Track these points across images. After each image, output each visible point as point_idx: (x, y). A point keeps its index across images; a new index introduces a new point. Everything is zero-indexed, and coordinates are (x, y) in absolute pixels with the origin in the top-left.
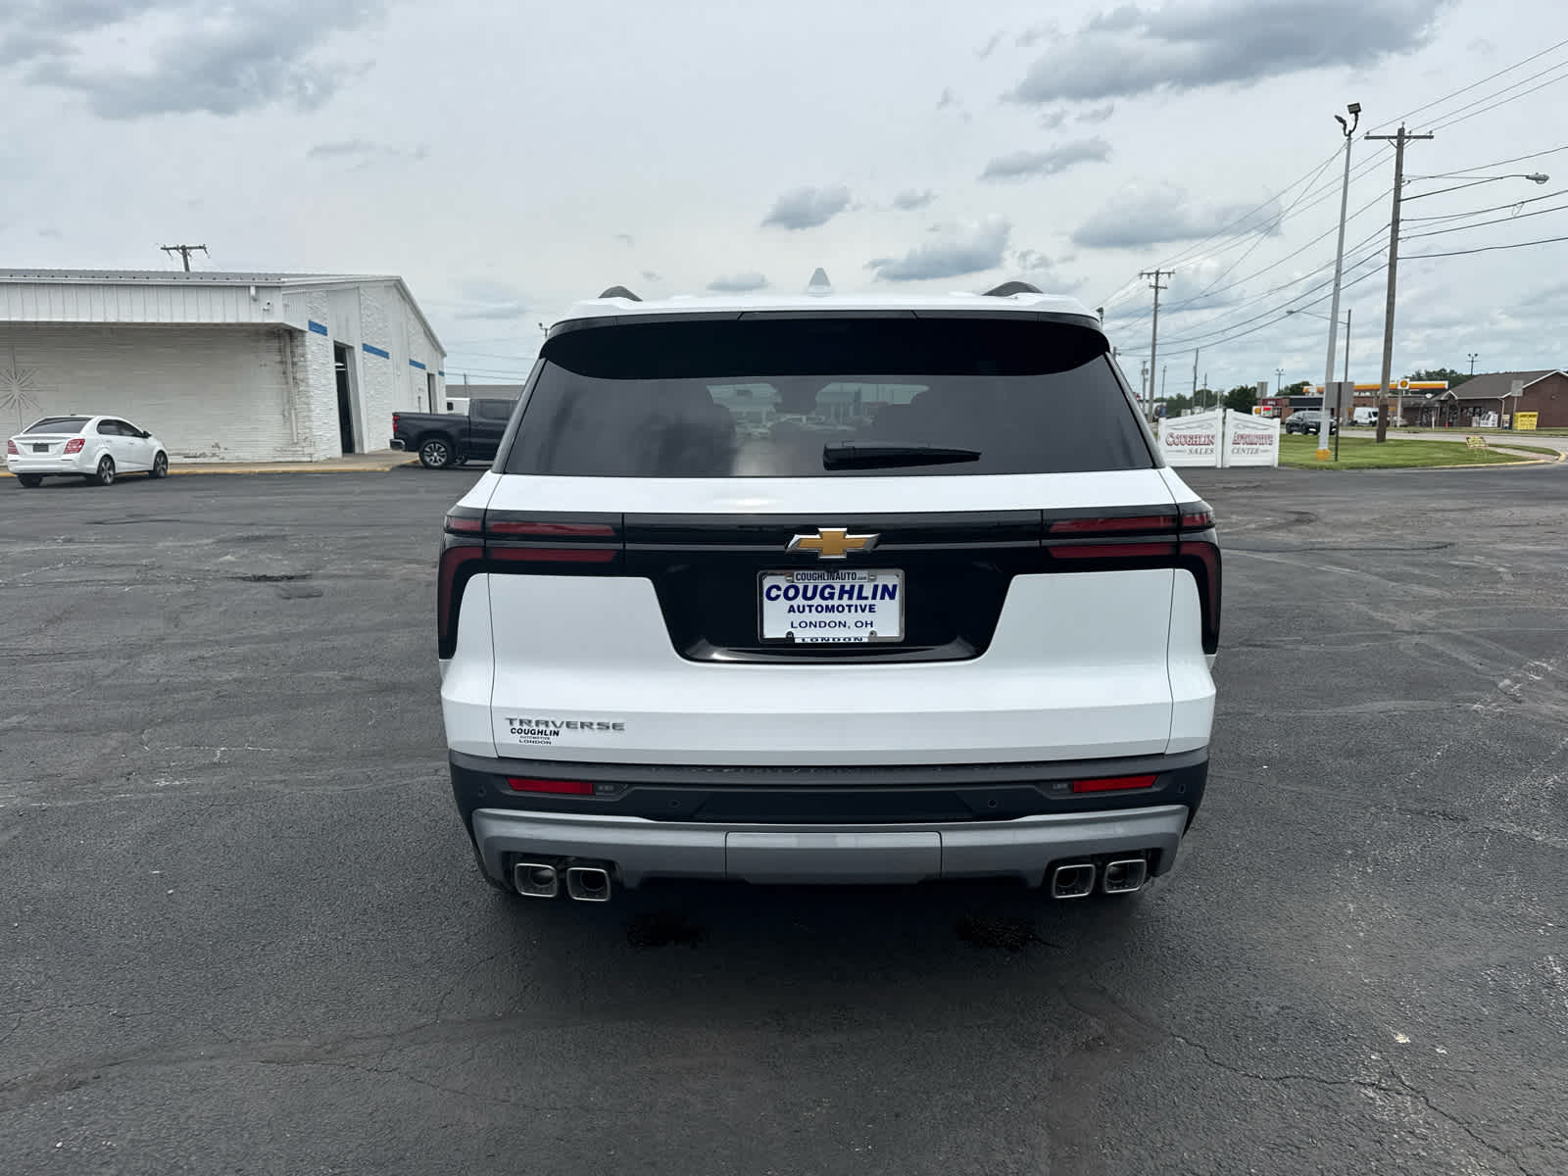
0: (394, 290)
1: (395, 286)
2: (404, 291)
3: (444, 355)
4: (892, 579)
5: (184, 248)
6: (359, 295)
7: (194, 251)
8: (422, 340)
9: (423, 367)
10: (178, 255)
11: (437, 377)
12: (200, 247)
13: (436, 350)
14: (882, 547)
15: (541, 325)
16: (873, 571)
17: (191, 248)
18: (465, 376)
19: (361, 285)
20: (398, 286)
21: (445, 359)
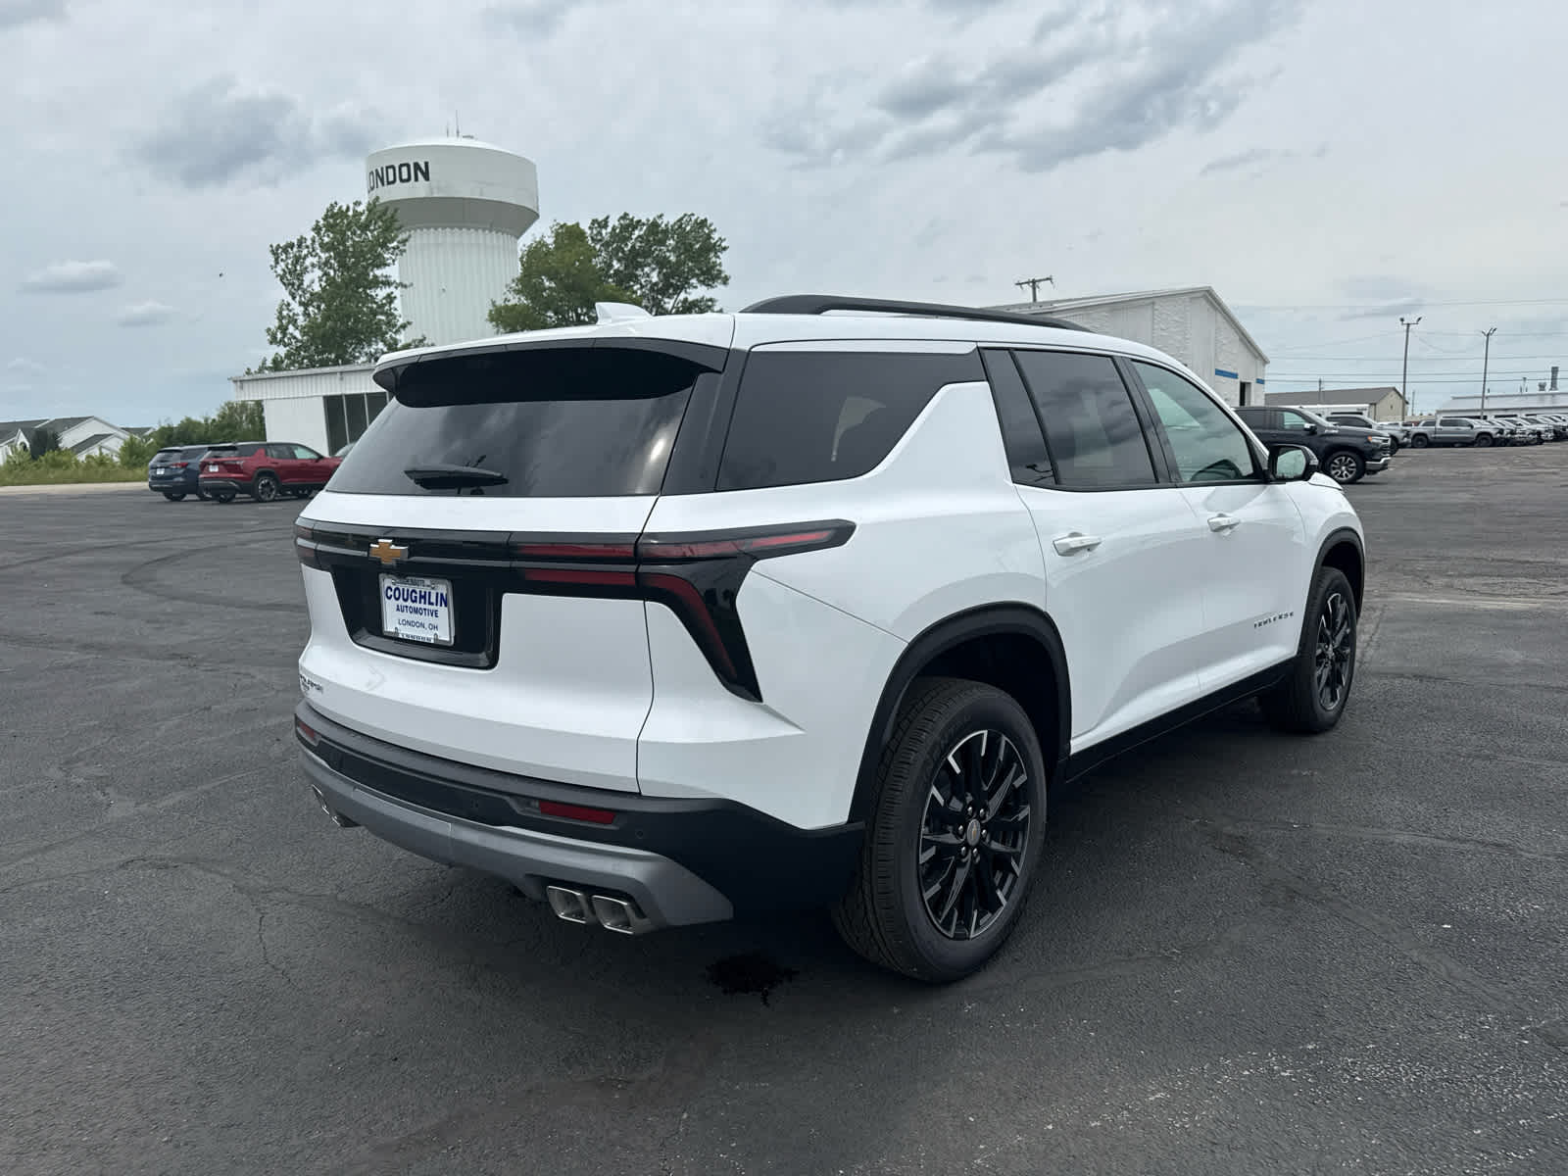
0: (1204, 302)
1: (1204, 297)
2: (1214, 299)
3: (1265, 362)
4: (443, 588)
5: (1034, 282)
6: (1154, 310)
7: (1042, 283)
8: (1237, 348)
9: (1235, 376)
10: (1028, 288)
11: (1254, 386)
12: (1047, 279)
13: (1257, 358)
14: (412, 559)
15: (1402, 320)
16: (434, 580)
17: (1040, 281)
18: (1320, 382)
19: (1156, 300)
20: (1209, 297)
21: (1267, 366)
